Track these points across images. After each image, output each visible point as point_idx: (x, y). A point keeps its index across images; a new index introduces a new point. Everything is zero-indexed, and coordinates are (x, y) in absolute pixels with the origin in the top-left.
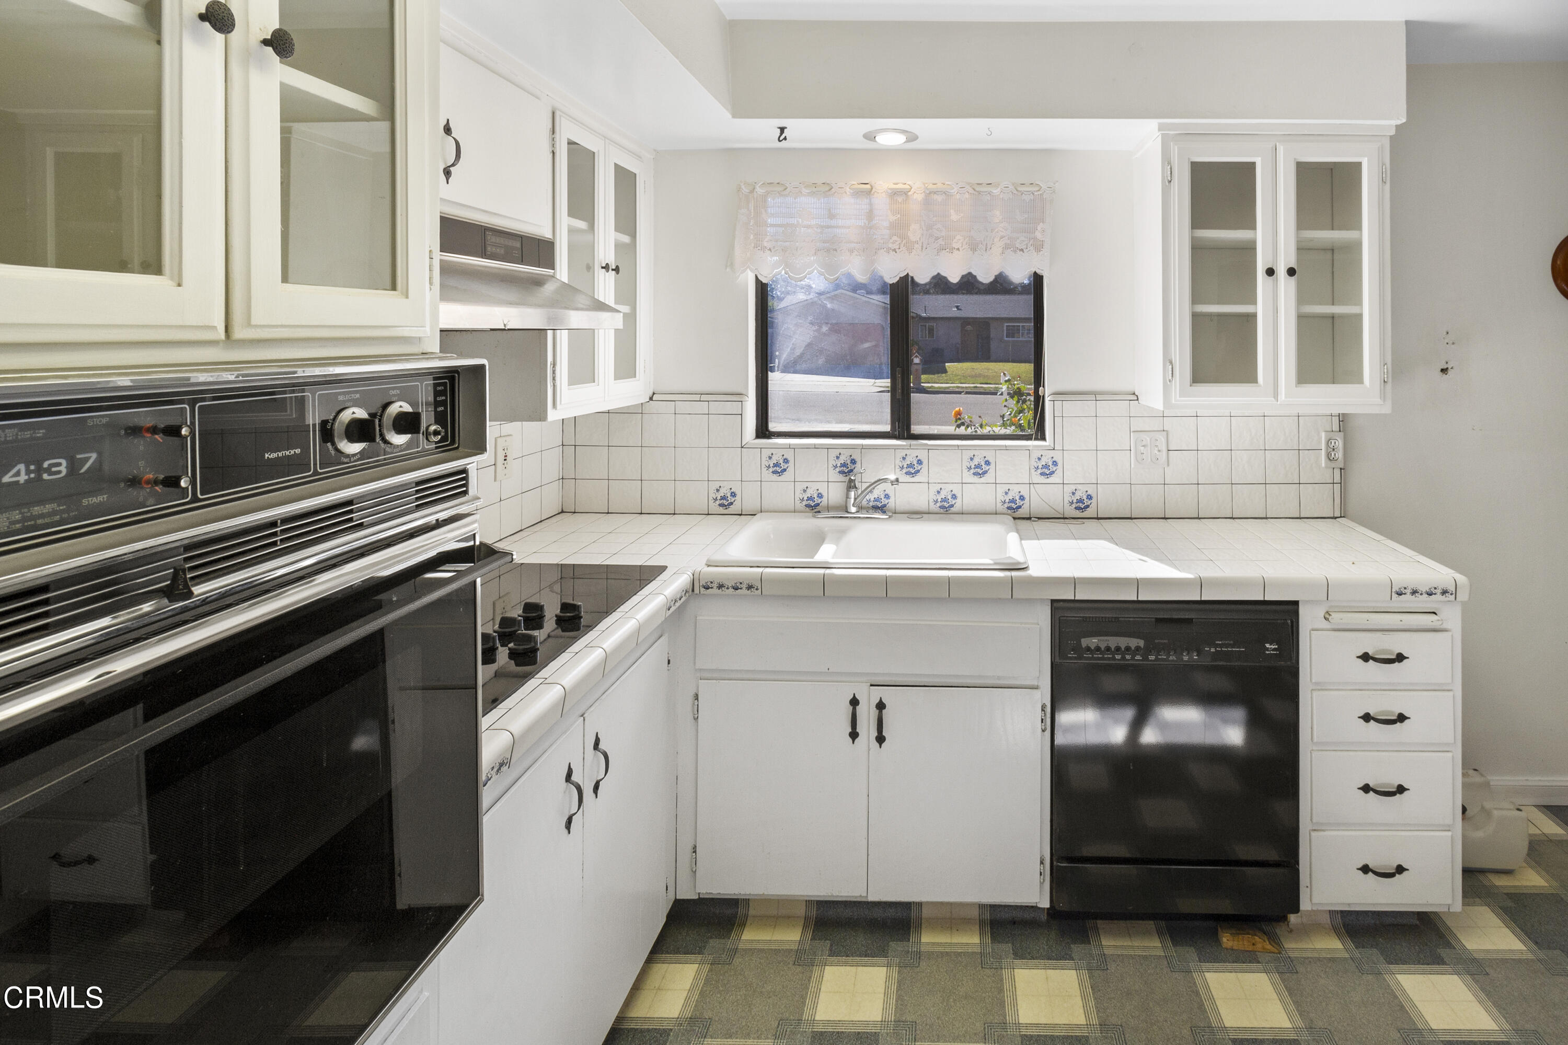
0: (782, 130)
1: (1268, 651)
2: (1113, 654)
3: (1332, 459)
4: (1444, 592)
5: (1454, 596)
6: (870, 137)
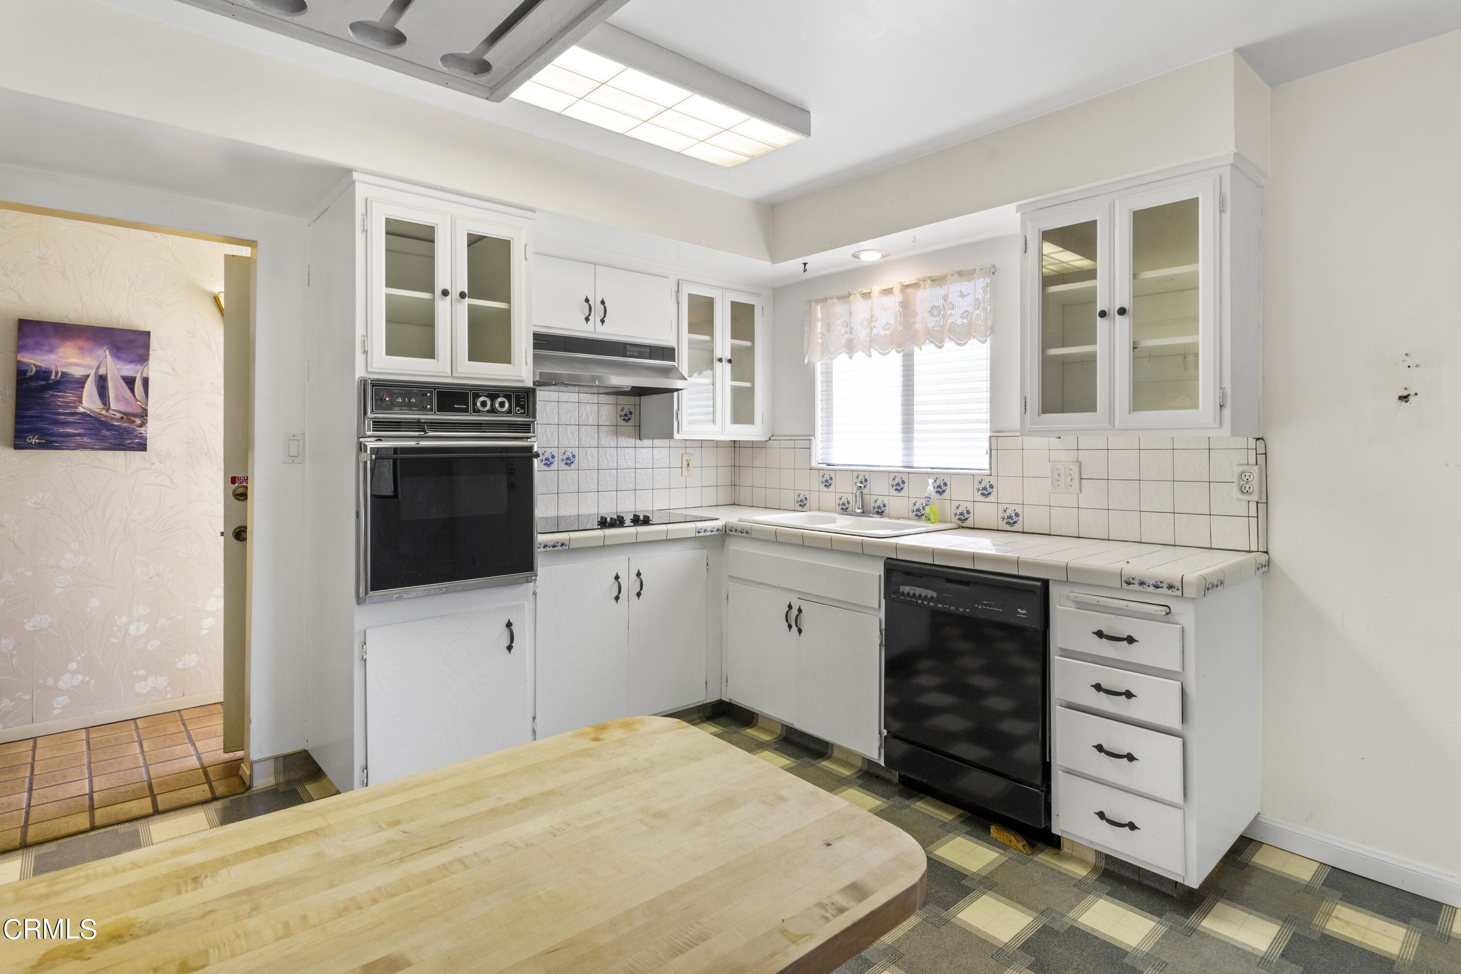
0: (805, 264)
1: (1019, 614)
2: (917, 599)
3: (1245, 492)
4: (1170, 587)
5: (1181, 591)
6: (856, 256)
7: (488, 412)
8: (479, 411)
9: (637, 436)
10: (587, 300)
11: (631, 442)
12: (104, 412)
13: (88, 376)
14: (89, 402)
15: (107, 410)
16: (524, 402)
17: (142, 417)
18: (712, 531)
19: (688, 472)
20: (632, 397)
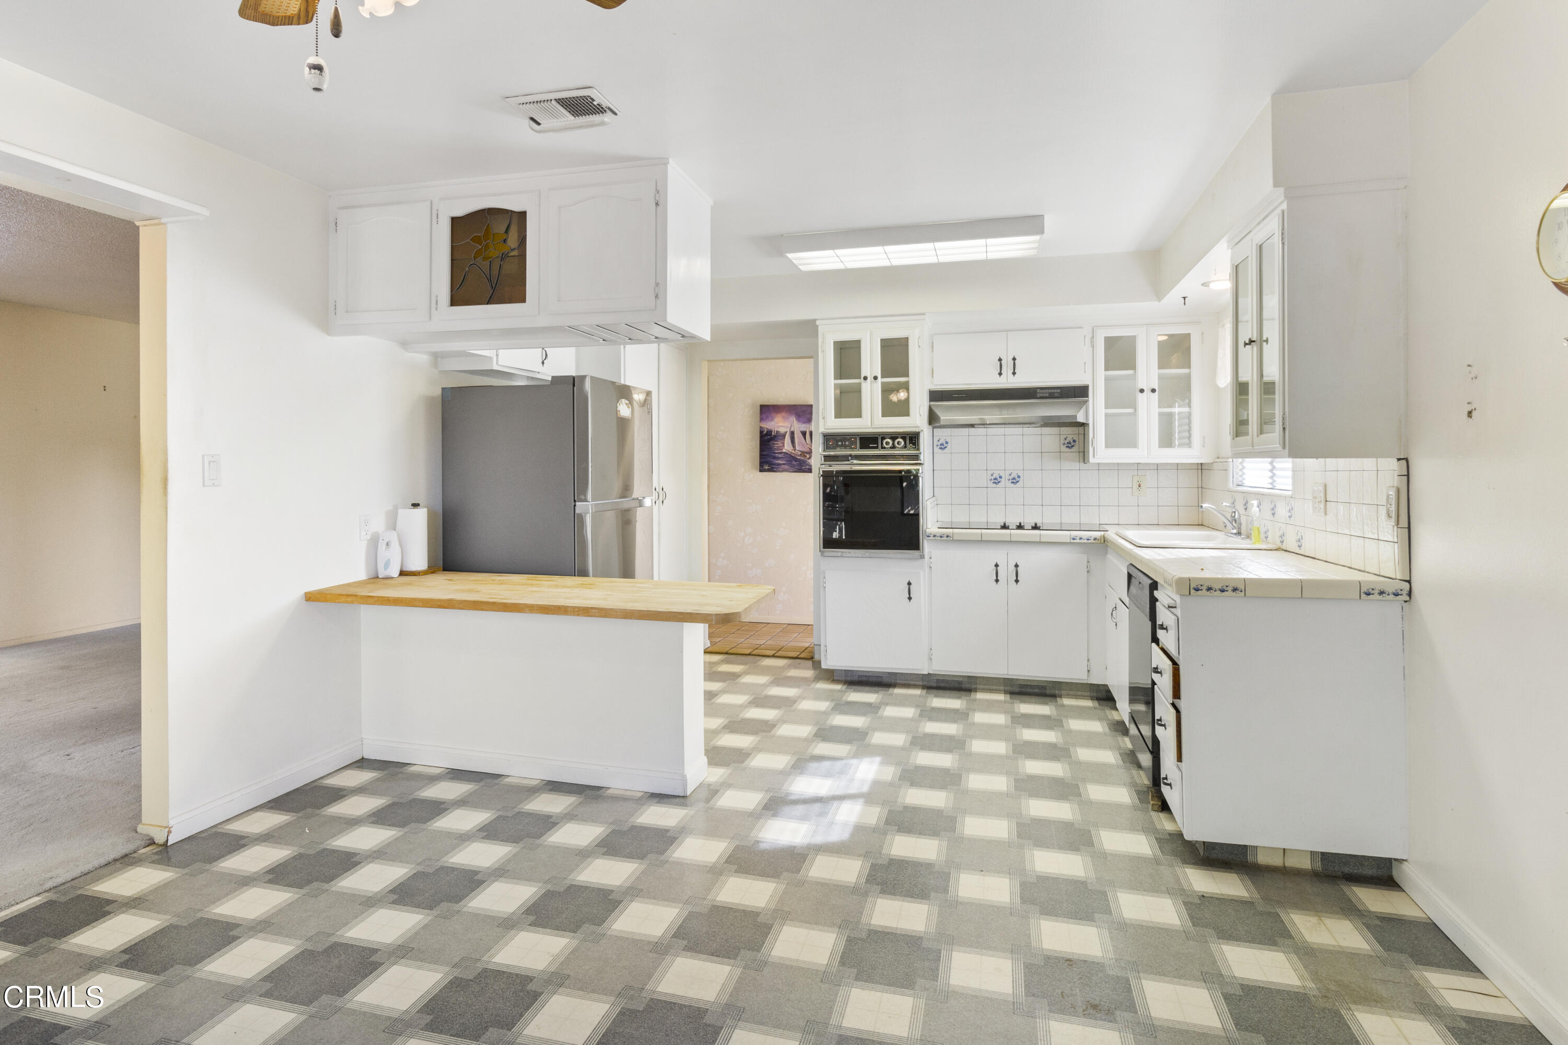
7: (891, 448)
8: (885, 448)
9: (1082, 460)
10: (1000, 360)
11: (1076, 465)
12: (793, 452)
13: (786, 432)
14: (787, 447)
15: (795, 450)
16: (915, 440)
17: (810, 453)
18: (1088, 540)
19: (1140, 492)
20: (1075, 428)
